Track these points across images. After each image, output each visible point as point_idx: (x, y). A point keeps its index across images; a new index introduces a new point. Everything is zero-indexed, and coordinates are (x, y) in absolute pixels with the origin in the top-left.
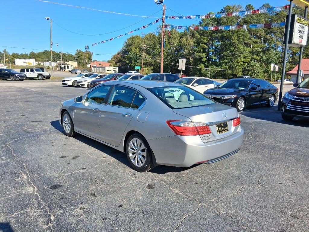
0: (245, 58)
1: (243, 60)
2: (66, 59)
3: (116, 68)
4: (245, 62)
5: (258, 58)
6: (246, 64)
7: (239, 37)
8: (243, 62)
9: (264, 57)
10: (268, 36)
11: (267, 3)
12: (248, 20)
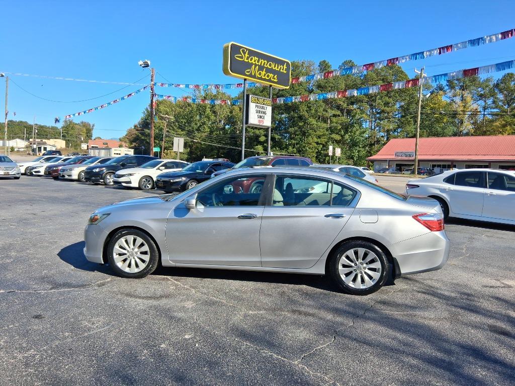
0: (319, 137)
1: (316, 140)
2: (47, 135)
3: (130, 150)
4: (320, 144)
5: (338, 137)
6: (321, 146)
7: (309, 107)
8: (317, 143)
9: (347, 137)
10: (351, 107)
11: (349, 59)
12: (323, 84)
